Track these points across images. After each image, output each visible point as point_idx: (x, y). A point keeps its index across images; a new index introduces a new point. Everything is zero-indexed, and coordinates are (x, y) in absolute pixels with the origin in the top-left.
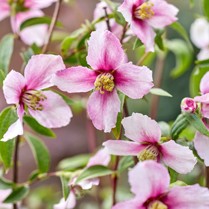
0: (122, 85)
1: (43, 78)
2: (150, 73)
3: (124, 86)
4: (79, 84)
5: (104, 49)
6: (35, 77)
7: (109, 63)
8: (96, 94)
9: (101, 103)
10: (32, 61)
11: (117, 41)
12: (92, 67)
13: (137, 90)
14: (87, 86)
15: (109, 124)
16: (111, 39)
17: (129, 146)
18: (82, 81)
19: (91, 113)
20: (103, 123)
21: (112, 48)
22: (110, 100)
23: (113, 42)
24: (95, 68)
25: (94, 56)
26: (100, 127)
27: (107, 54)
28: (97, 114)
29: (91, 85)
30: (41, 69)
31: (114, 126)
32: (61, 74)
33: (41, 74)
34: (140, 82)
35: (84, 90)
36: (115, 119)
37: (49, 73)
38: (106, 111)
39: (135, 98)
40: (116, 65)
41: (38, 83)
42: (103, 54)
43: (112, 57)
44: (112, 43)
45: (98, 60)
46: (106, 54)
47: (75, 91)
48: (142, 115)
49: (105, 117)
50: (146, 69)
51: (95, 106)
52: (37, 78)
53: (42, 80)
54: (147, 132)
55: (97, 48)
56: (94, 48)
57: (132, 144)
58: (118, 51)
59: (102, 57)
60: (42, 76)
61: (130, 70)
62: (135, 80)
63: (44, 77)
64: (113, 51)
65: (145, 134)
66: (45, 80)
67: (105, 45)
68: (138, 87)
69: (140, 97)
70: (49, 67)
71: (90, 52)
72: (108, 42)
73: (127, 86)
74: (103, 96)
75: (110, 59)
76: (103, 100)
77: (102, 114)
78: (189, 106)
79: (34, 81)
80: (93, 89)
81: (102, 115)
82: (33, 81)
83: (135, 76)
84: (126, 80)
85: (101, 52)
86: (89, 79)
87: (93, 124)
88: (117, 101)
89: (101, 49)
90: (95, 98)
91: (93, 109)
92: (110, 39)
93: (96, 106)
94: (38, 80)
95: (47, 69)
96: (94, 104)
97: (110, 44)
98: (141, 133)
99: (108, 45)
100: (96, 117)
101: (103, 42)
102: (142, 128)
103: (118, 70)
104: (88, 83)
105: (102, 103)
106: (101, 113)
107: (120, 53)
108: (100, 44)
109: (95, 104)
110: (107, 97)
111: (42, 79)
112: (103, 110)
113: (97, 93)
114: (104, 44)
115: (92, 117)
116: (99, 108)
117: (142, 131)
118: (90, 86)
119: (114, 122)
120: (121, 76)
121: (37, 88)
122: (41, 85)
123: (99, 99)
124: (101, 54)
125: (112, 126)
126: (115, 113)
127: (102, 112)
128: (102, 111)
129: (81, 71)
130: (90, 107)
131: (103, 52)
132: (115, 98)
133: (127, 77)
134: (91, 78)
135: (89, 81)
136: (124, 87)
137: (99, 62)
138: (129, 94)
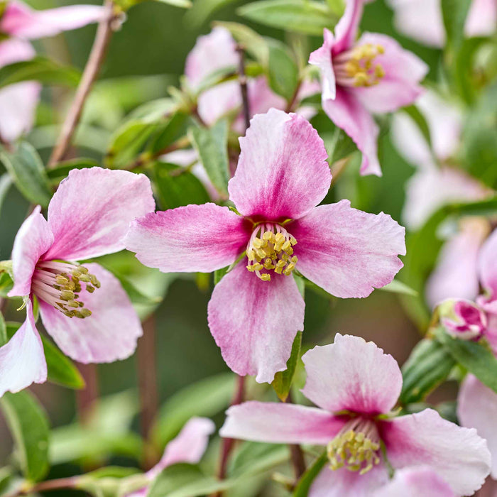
0: (311, 259)
1: (92, 231)
2: (400, 233)
3: (316, 263)
4: (198, 250)
5: (281, 163)
6: (70, 228)
7: (283, 201)
8: (234, 278)
9: (247, 304)
10: (69, 185)
11: (318, 142)
12: (238, 209)
13: (355, 274)
14: (216, 257)
15: (270, 359)
16: (302, 136)
17: (303, 418)
18: (206, 243)
19: (220, 328)
20: (251, 358)
21: (301, 162)
22: (276, 297)
23: (308, 144)
24: (244, 211)
25: (250, 180)
26: (242, 368)
27: (285, 176)
28: (236, 332)
29: (223, 256)
30: (90, 206)
31: (283, 367)
32: (157, 223)
33: (86, 220)
34: (367, 256)
35: (205, 267)
36: (286, 347)
37: (109, 220)
38: (262, 326)
39: (345, 296)
40: (302, 206)
41: (78, 242)
42: (275, 174)
43: (295, 185)
44: (303, 149)
45: (258, 191)
46: (282, 177)
47: (181, 269)
48: (363, 341)
49: (257, 343)
50: (387, 221)
51: (230, 312)
52: (75, 229)
53: (88, 237)
54: (367, 385)
55: (262, 159)
56: (256, 160)
57: (312, 414)
58: (317, 169)
59: (270, 183)
60: (90, 226)
61: (340, 222)
62: (354, 249)
63: (93, 227)
64: (302, 170)
65: (358, 389)
66: (95, 237)
67: (284, 151)
68: (360, 267)
69: (362, 293)
70: (111, 202)
71: (244, 167)
72: (295, 146)
73: (326, 261)
74: (253, 287)
75: (290, 189)
76: (254, 296)
77: (251, 332)
78: (469, 322)
79: (67, 238)
80: (228, 267)
81: (251, 337)
82: (65, 236)
83: (355, 238)
84: (324, 247)
85: (273, 169)
86: (224, 238)
87: (222, 358)
88: (296, 301)
89: (274, 162)
90: (233, 291)
91: (225, 318)
92: (300, 136)
93: (235, 310)
94: (77, 235)
95: (104, 208)
96: (229, 306)
97: (299, 151)
98: (350, 387)
99: (292, 153)
100: (233, 341)
101: (282, 143)
102: (356, 376)
103: (305, 219)
104: (218, 249)
105: (252, 304)
106: (249, 329)
107: (321, 176)
108: (273, 148)
109: (231, 306)
110: (266, 289)
111: (88, 233)
112: (254, 322)
113: (238, 277)
114: (282, 151)
115: (222, 340)
116: (243, 317)
117: (354, 383)
118: (223, 259)
119: (283, 357)
120: (311, 235)
121: (72, 256)
122: (84, 248)
123: (244, 292)
124: (271, 176)
125: (278, 366)
126: (287, 333)
127: (251, 327)
128: (249, 324)
129: (211, 216)
130: (218, 313)
131: (277, 170)
132: (289, 293)
133: (331, 239)
134: (228, 238)
135: (222, 244)
136: (315, 265)
137: (259, 195)
138: (327, 284)
